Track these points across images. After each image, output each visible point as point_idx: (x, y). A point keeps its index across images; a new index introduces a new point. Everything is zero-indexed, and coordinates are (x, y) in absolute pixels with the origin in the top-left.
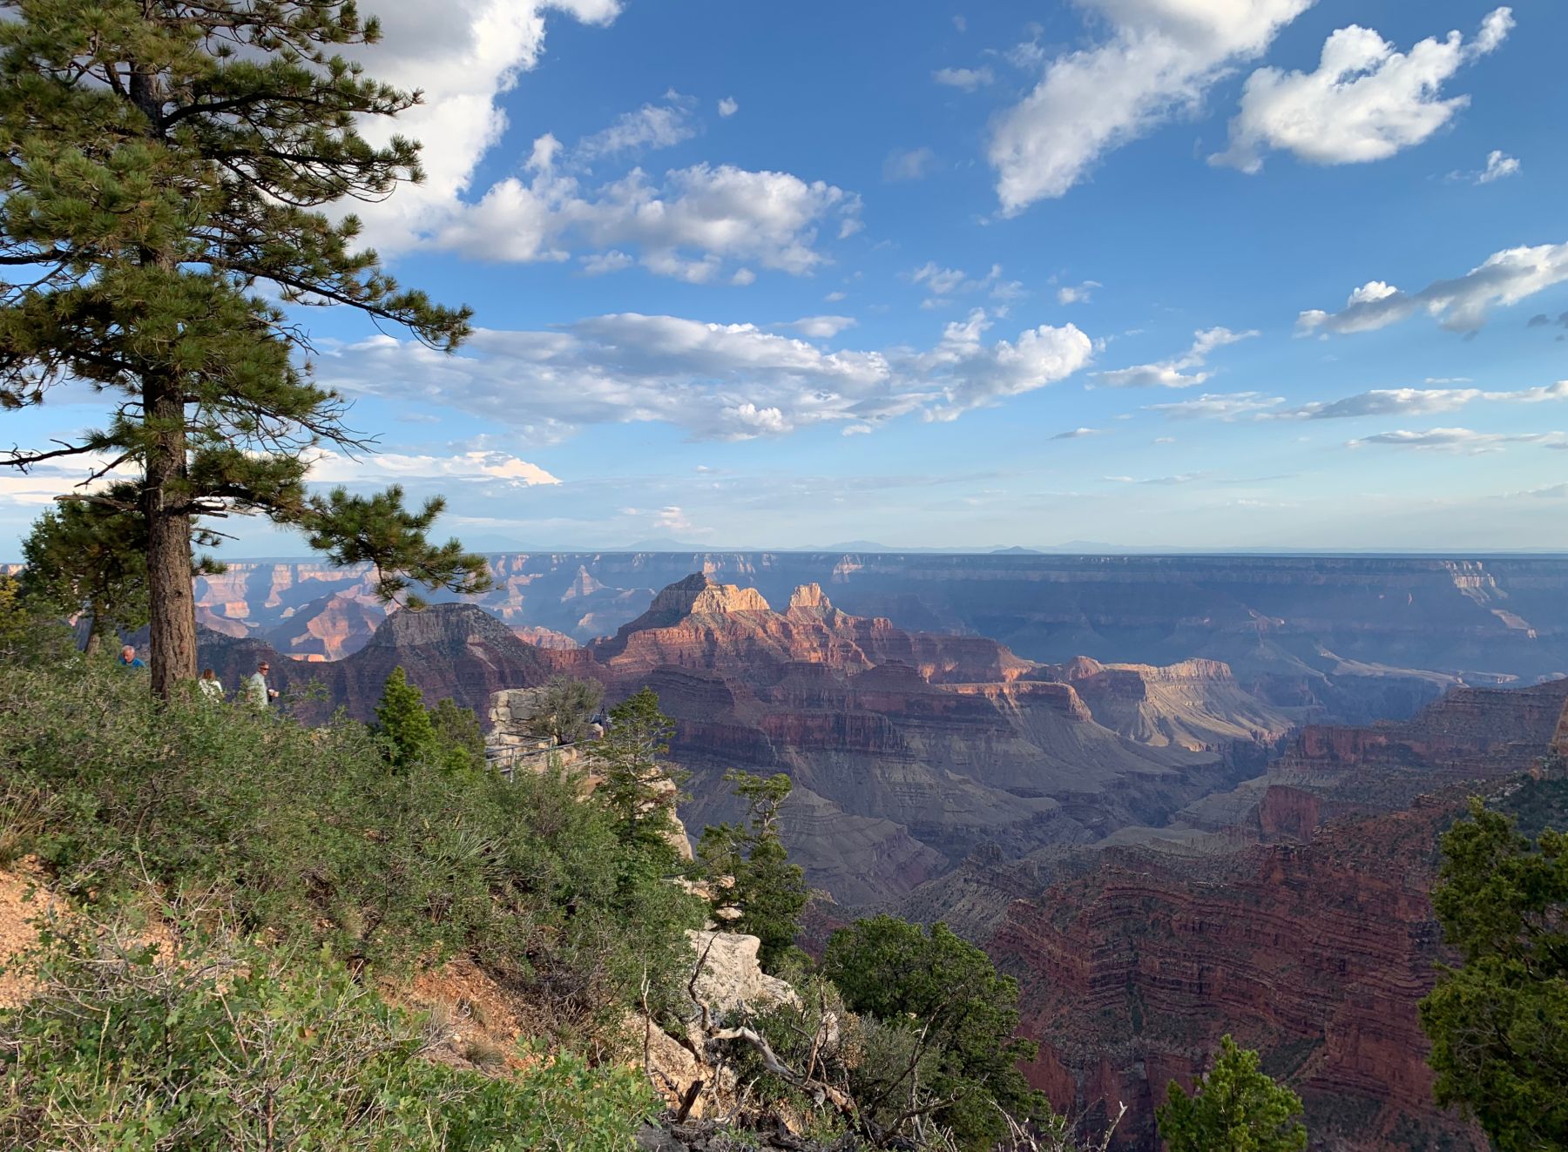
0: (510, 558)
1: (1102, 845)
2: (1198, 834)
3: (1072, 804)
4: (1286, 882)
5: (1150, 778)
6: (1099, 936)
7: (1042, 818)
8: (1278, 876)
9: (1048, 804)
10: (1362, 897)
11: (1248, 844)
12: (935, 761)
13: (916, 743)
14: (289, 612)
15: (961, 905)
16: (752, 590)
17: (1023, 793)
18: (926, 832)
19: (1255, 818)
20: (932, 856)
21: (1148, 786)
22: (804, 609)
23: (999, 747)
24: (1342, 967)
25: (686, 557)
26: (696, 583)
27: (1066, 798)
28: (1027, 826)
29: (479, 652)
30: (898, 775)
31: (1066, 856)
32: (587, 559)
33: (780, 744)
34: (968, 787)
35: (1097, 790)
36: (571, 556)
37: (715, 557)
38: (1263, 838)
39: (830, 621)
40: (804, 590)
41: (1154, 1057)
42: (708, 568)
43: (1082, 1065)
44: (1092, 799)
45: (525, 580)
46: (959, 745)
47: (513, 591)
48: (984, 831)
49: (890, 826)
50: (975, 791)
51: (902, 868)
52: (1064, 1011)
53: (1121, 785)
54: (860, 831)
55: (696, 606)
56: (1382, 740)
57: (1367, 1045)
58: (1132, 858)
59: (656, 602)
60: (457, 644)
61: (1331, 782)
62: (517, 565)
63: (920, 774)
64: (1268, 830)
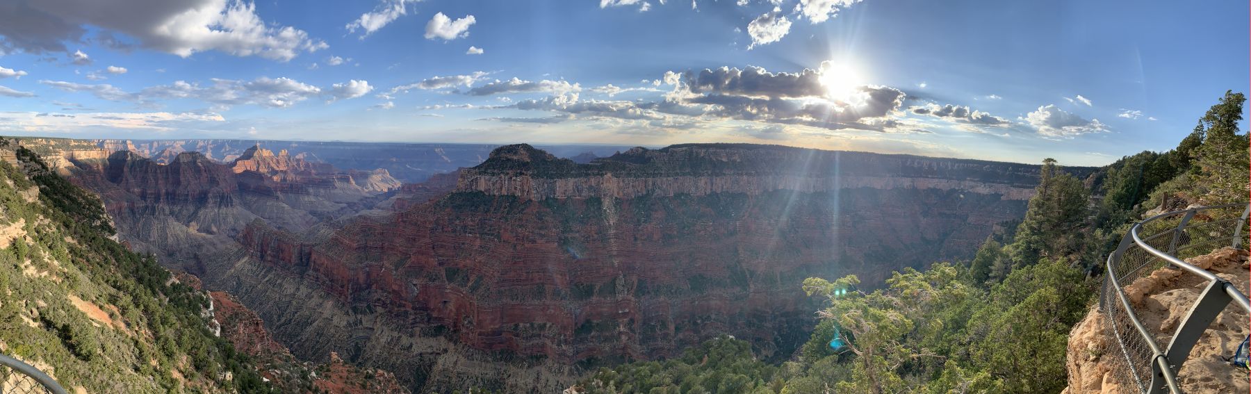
0: (208, 140)
1: (357, 215)
2: (380, 210)
3: (351, 205)
4: (402, 221)
5: (369, 198)
6: (357, 238)
7: (342, 209)
8: (400, 220)
9: (345, 205)
10: (419, 223)
11: (391, 213)
12: (316, 196)
13: (311, 190)
14: (157, 153)
15: (322, 231)
16: (269, 151)
17: (338, 203)
18: (314, 213)
19: (393, 206)
20: (315, 219)
21: (368, 200)
22: (283, 156)
23: (332, 191)
24: (414, 240)
25: (253, 141)
26: (255, 148)
27: (348, 203)
28: (339, 211)
29: (200, 164)
30: (306, 199)
31: (348, 218)
32: (228, 141)
33: (276, 191)
34: (324, 202)
35: (356, 201)
36: (224, 140)
37: (260, 142)
38: (395, 211)
39: (289, 160)
40: (283, 151)
41: (371, 266)
42: (258, 144)
43: (353, 270)
44: (355, 203)
45: (211, 146)
46: (322, 191)
47: (209, 149)
48: (328, 212)
49: (305, 212)
50: (326, 203)
51: (307, 222)
52: (349, 256)
53: (361, 200)
54: (297, 213)
55: (255, 155)
56: (420, 186)
57: (420, 257)
58: (365, 218)
59: (244, 153)
60: (195, 162)
61: (410, 197)
62: (210, 142)
63: (312, 199)
64: (397, 208)
